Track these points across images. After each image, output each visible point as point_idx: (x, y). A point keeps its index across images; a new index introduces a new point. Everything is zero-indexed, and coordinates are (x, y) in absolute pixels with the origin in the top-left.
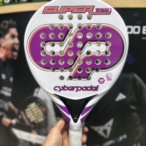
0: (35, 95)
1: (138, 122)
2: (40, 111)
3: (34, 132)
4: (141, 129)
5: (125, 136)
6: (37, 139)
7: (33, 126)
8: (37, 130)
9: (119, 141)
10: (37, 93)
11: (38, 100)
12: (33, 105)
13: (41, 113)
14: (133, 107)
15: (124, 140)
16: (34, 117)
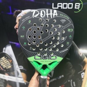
0: (4, 52)
1: (71, 68)
2: (8, 62)
3: (6, 74)
4: (73, 71)
5: (63, 76)
6: (8, 78)
7: (5, 71)
8: (8, 73)
9: (59, 78)
10: (5, 50)
11: (6, 55)
12: (3, 58)
13: (9, 63)
14: (68, 59)
15: (62, 78)
16: (5, 65)
